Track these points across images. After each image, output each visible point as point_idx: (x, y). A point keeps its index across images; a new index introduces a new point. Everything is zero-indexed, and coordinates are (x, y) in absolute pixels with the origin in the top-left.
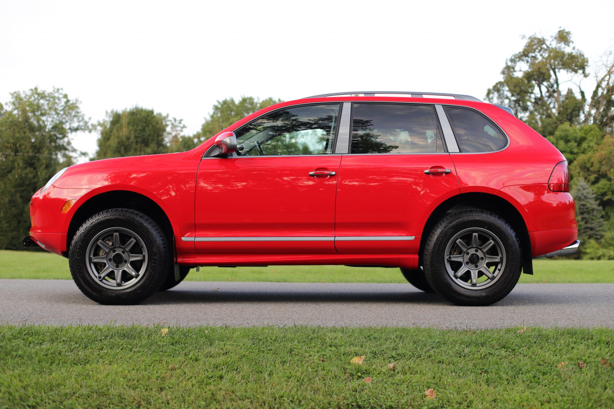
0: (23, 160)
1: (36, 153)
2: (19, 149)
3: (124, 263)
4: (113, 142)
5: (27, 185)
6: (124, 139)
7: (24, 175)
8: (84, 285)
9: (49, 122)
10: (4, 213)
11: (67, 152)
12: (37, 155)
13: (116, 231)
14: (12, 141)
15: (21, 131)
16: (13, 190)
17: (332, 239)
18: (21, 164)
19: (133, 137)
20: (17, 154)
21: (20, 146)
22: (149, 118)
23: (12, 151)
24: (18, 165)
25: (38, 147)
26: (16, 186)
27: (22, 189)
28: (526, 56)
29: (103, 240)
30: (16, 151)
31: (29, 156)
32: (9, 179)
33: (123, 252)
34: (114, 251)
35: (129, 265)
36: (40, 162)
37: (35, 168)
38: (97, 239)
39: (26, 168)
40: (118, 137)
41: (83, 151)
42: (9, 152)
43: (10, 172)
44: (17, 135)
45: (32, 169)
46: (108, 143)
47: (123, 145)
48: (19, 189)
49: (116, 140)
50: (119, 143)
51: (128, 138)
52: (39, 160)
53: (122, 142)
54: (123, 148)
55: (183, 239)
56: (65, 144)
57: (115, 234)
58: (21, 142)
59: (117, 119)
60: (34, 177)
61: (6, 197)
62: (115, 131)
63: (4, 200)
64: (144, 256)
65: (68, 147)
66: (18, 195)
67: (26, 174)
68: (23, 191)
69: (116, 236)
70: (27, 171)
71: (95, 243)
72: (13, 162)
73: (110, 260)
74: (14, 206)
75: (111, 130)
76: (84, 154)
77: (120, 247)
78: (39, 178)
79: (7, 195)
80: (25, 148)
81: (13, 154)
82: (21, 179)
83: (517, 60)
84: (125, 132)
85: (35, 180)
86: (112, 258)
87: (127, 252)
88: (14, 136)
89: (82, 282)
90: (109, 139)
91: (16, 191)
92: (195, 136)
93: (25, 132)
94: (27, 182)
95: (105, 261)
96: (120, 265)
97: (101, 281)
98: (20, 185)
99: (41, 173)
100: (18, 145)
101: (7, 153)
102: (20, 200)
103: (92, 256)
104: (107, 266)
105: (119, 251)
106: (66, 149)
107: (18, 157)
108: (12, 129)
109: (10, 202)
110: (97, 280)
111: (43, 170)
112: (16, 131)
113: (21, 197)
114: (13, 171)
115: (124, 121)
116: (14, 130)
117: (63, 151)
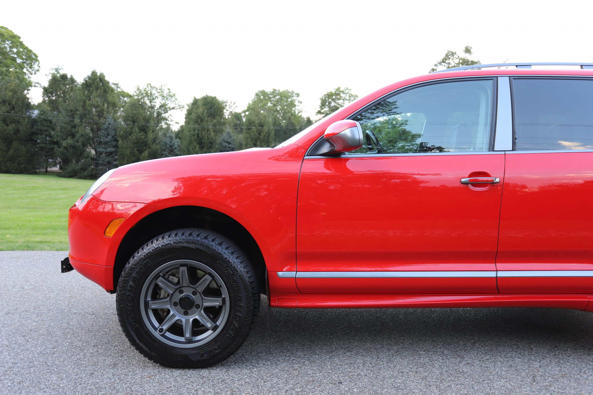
0: (138, 127)
1: (146, 123)
2: (136, 120)
3: (195, 308)
4: (193, 116)
5: (141, 143)
6: (200, 114)
7: (139, 137)
8: (138, 341)
9: (157, 103)
10: (127, 160)
11: (167, 122)
12: (147, 124)
13: (183, 265)
14: (131, 115)
15: (137, 109)
16: (132, 146)
17: (493, 274)
18: (137, 130)
19: (205, 113)
20: (134, 124)
21: (136, 119)
22: (213, 101)
23: (131, 121)
24: (135, 130)
25: (147, 119)
26: (133, 144)
27: (138, 145)
28: (444, 62)
29: (163, 277)
30: (134, 122)
31: (142, 125)
32: (130, 139)
33: (194, 293)
34: (181, 292)
35: (202, 312)
36: (149, 129)
37: (146, 132)
38: (157, 277)
39: (140, 132)
40: (196, 113)
41: (177, 122)
42: (129, 122)
43: (130, 135)
44: (134, 112)
45: (144, 133)
46: (191, 116)
47: (200, 118)
48: (136, 145)
49: (195, 115)
50: (197, 117)
51: (203, 114)
52: (148, 127)
53: (199, 116)
54: (200, 120)
55: (280, 274)
56: (166, 117)
57: (182, 269)
58: (136, 116)
59: (196, 102)
60: (145, 138)
61: (128, 150)
62: (194, 109)
63: (127, 152)
64: (224, 300)
65: (168, 119)
66: (136, 149)
67: (141, 136)
68: (139, 146)
69: (183, 272)
70: (141, 134)
71: (154, 282)
72: (132, 128)
73: (175, 304)
74: (133, 156)
75: (192, 109)
76: (177, 123)
77: (189, 286)
78: (148, 138)
79: (129, 149)
80: (139, 120)
81: (132, 123)
82: (137, 139)
83: (439, 65)
84: (201, 110)
85: (146, 140)
86: (178, 301)
87: (199, 293)
88: (132, 112)
89: (135, 337)
90: (191, 114)
91: (134, 147)
92: (243, 112)
93: (139, 110)
94: (141, 141)
95: (168, 307)
96: (189, 311)
97: (163, 336)
98: (136, 143)
99: (150, 136)
100: (135, 118)
101: (128, 123)
102: (137, 152)
103: (149, 299)
104: (172, 313)
105: (188, 292)
106: (167, 120)
107: (135, 125)
108: (131, 108)
109: (131, 153)
110: (157, 334)
111: (151, 133)
112: (134, 109)
113: (138, 150)
114: (132, 135)
115: (200, 103)
116: (132, 108)
117: (165, 121)
